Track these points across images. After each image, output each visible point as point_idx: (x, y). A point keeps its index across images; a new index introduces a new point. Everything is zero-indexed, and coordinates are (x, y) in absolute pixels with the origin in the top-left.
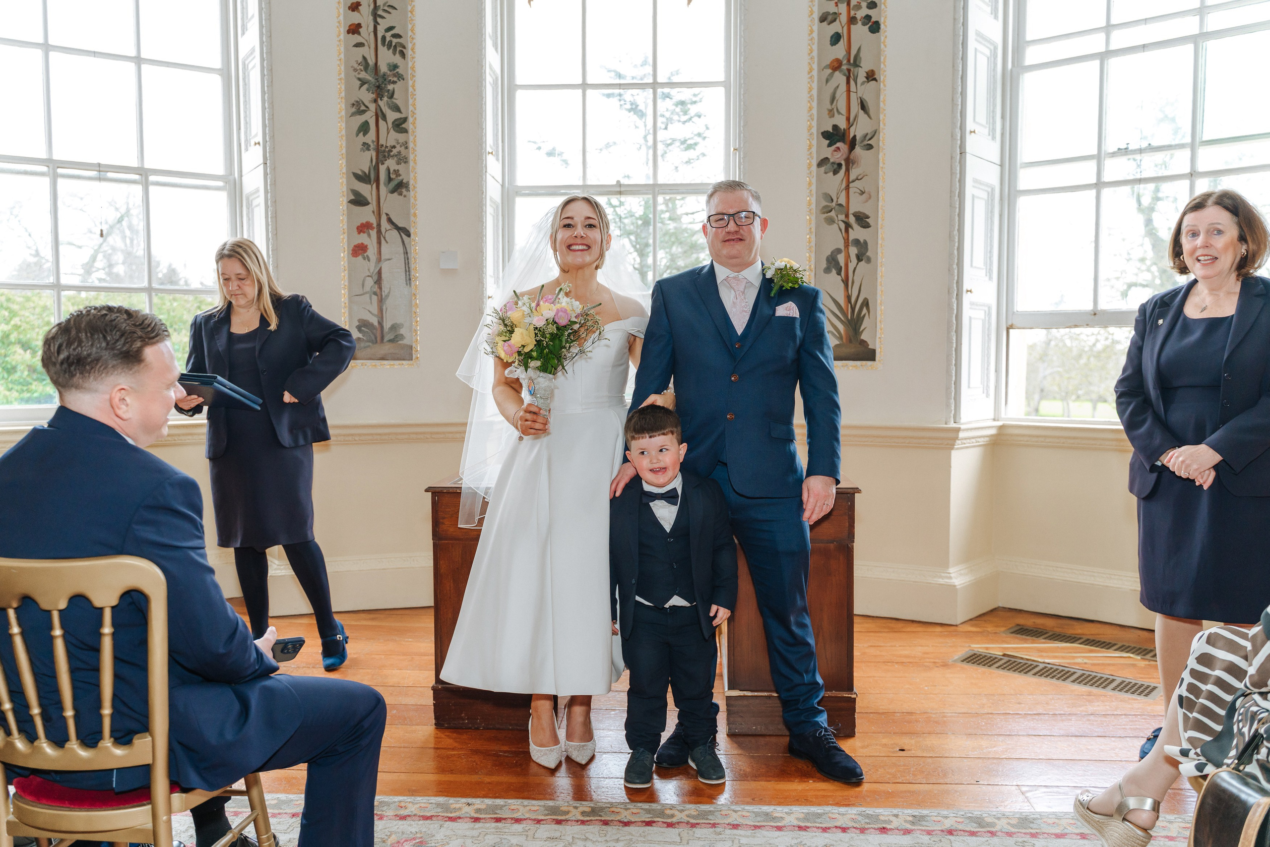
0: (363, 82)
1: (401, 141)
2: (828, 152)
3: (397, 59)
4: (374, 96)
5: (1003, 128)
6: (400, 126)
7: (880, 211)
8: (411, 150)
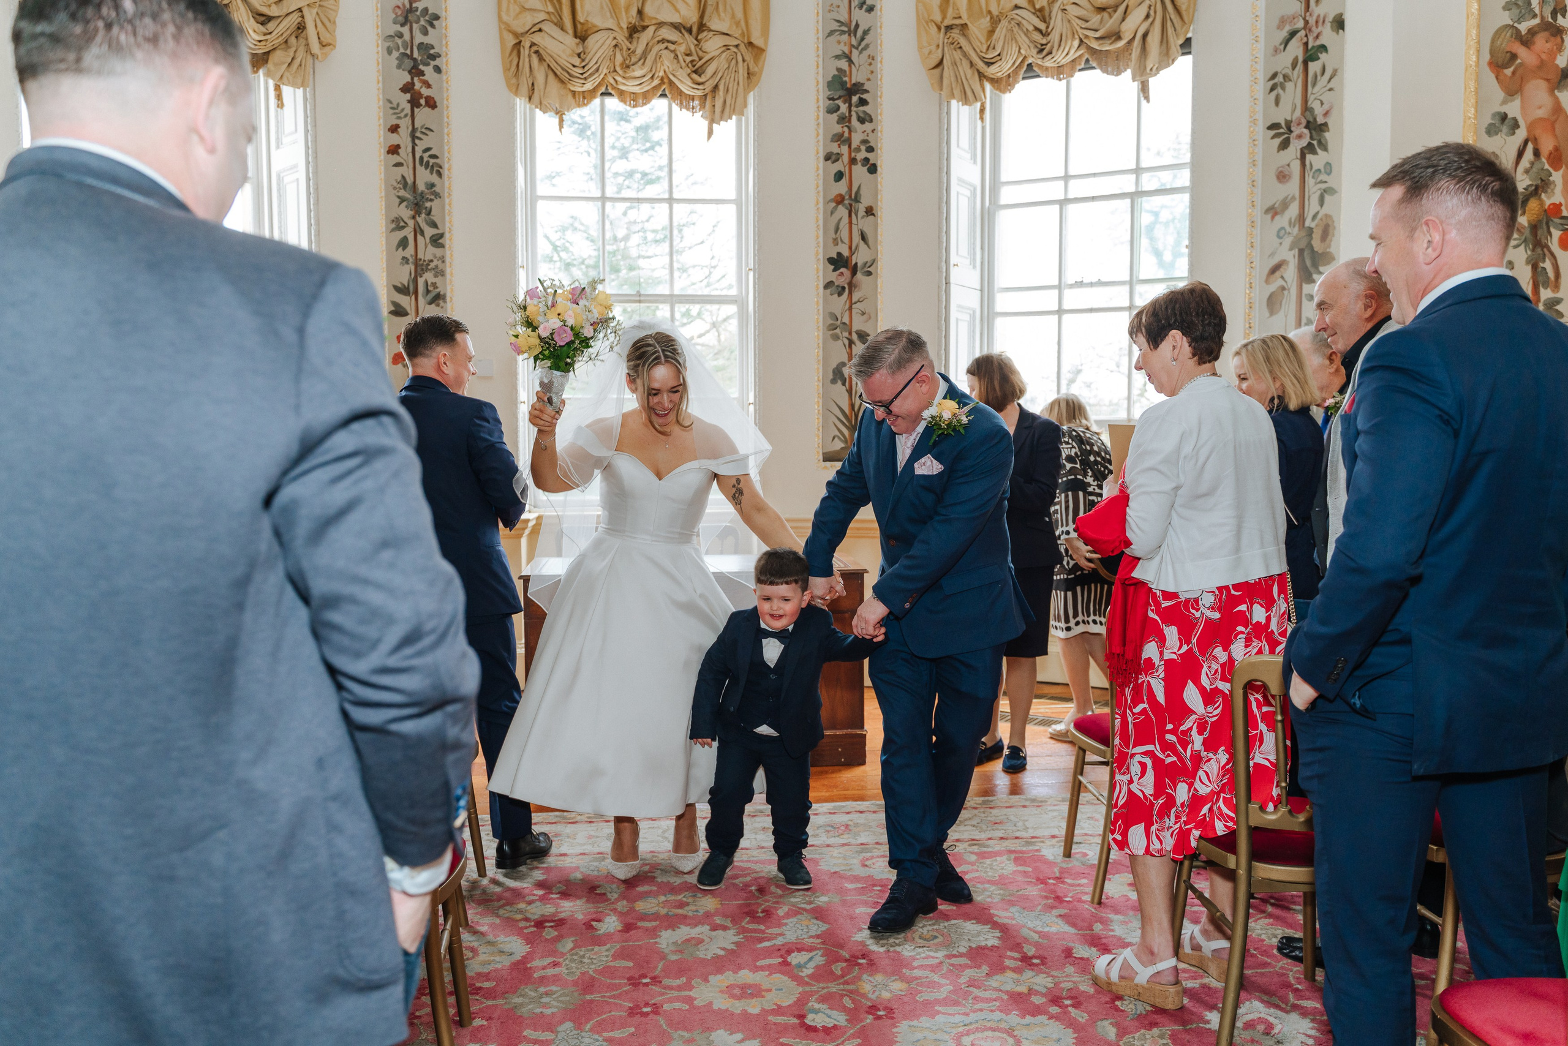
0: (402, 200)
1: (438, 255)
2: (833, 276)
3: (434, 178)
4: (412, 213)
5: (982, 258)
6: (437, 241)
8: (448, 264)
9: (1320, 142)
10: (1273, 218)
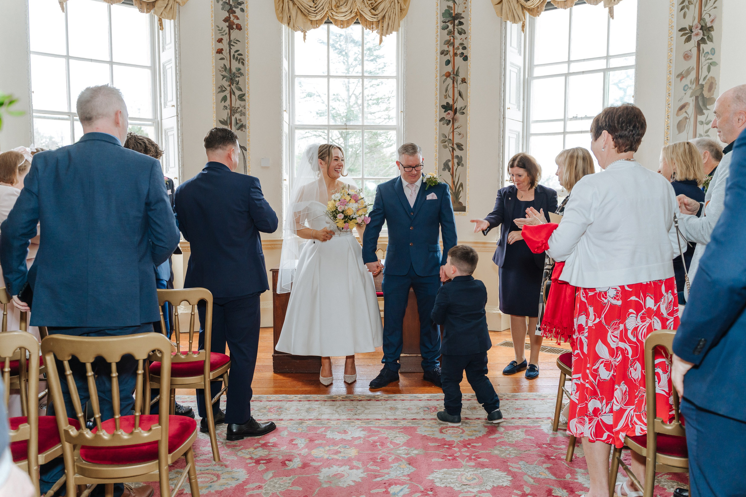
0: (224, 77)
1: (242, 105)
2: (444, 115)
3: (240, 66)
4: (229, 83)
5: (524, 105)
6: (242, 98)
7: (468, 143)
8: (247, 109)
9: (708, 37)
10: (681, 80)
